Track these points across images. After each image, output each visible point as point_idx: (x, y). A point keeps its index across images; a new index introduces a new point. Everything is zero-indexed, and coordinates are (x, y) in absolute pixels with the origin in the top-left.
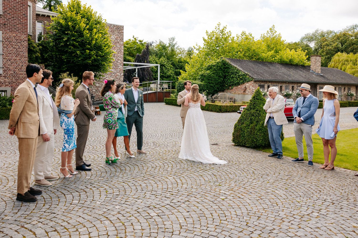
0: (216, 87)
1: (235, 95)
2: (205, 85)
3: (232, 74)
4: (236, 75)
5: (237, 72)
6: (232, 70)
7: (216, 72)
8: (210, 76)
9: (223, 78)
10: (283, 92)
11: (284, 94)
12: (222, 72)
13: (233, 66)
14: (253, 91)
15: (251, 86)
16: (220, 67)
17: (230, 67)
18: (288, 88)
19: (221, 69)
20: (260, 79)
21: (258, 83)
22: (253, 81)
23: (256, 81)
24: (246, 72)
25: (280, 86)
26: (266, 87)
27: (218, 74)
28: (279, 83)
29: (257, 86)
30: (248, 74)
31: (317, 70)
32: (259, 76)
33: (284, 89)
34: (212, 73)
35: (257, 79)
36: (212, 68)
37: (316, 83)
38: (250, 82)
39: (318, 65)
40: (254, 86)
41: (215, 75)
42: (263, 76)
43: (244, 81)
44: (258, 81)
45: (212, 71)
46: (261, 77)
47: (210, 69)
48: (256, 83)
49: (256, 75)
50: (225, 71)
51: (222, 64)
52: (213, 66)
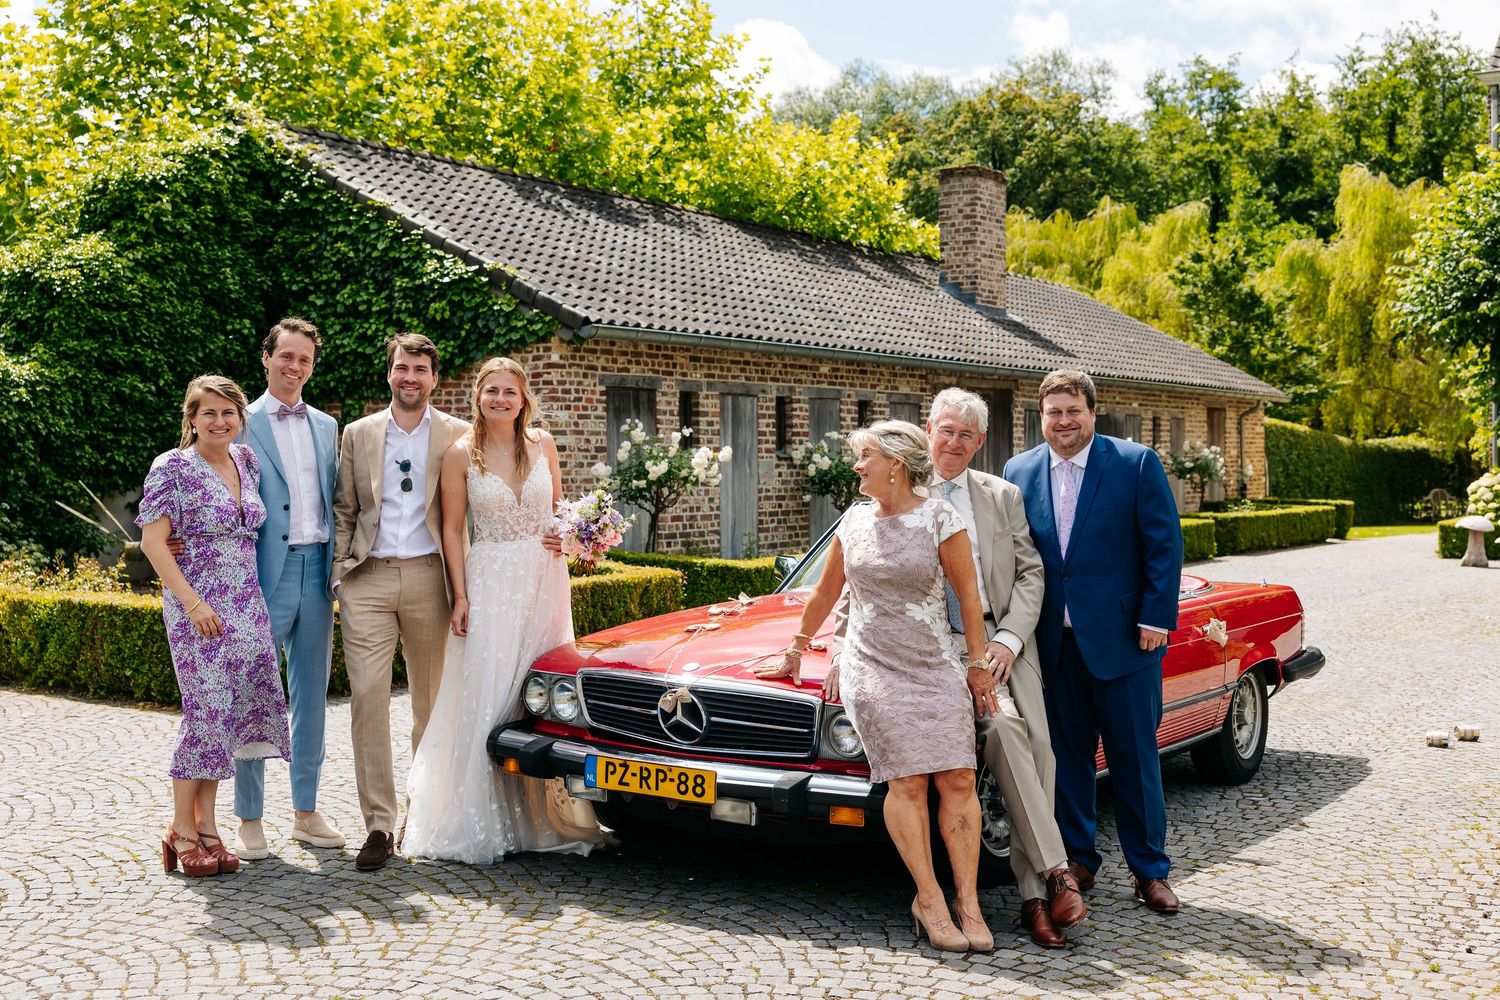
2: (54, 385)
3: (342, 284)
4: (383, 285)
5: (397, 262)
6: (341, 237)
7: (181, 257)
8: (109, 288)
9: (250, 317)
10: (798, 454)
11: (812, 470)
12: (241, 253)
13: (355, 195)
16: (216, 200)
17: (325, 210)
18: (831, 414)
19: (227, 229)
20: (625, 324)
21: (602, 362)
22: (554, 342)
23: (582, 340)
24: (481, 258)
25: (774, 395)
26: (669, 403)
27: (202, 274)
28: (763, 372)
29: (598, 396)
30: (510, 271)
31: (983, 284)
32: (603, 296)
33: (802, 426)
34: (131, 256)
35: (593, 319)
36: (137, 206)
37: (1007, 379)
38: (530, 356)
39: (991, 242)
40: (567, 392)
41: (173, 279)
42: (640, 300)
43: (471, 347)
44: (597, 343)
45: (137, 243)
46: (625, 308)
47: (118, 216)
48: (585, 363)
49: (575, 286)
50: (271, 246)
51: (243, 174)
52: (139, 184)
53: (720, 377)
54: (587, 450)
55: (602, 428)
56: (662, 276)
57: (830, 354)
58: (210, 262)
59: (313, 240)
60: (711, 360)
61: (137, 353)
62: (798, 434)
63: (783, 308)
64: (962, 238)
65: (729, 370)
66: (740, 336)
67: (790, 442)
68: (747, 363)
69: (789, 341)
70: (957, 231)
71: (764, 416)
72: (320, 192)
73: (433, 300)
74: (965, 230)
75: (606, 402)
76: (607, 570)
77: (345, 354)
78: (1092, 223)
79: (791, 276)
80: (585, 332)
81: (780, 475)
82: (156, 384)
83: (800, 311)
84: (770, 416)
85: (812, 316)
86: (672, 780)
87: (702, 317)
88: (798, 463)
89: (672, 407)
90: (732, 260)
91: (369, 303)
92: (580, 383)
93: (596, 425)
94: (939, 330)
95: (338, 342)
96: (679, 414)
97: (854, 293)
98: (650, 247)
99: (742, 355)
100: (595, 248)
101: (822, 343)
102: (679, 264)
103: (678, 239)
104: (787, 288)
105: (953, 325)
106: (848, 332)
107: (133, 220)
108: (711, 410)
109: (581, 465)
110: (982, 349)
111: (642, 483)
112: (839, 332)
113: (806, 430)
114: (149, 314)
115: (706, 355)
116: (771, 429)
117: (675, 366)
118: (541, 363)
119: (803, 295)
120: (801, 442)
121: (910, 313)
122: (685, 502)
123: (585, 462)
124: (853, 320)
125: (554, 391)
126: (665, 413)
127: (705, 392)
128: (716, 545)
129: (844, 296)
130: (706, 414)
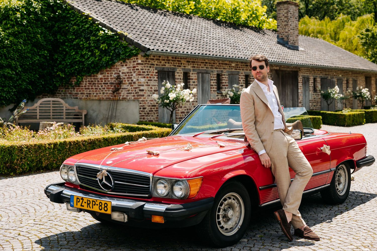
0: (24, 81)
1: (89, 104)
3: (75, 39)
4: (88, 39)
5: (91, 32)
6: (74, 25)
7: (24, 32)
9: (47, 50)
10: (224, 91)
12: (44, 30)
13: (79, 11)
14: (142, 88)
15: (134, 75)
16: (36, 14)
17: (70, 16)
18: (236, 79)
19: (39, 23)
20: (162, 50)
21: (156, 63)
22: (139, 56)
23: (148, 56)
24: (117, 30)
25: (216, 73)
26: (179, 76)
27: (31, 37)
28: (212, 66)
29: (155, 74)
30: (125, 34)
31: (291, 38)
32: (158, 42)
33: (226, 83)
34: (8, 32)
35: (151, 49)
36: (10, 16)
37: (296, 68)
38: (132, 61)
39: (293, 25)
40: (144, 72)
41: (21, 39)
42: (170, 43)
43: (114, 58)
44: (154, 56)
45: (10, 28)
46: (164, 46)
47: (4, 19)
48: (150, 63)
49: (148, 39)
50: (54, 28)
51: (44, 6)
52: (11, 9)
53: (197, 67)
54: (151, 91)
55: (156, 84)
56: (180, 36)
57: (234, 60)
58: (34, 33)
59: (67, 26)
60: (194, 62)
61: (9, 62)
62: (224, 85)
63: (220, 45)
64: (284, 24)
65: (200, 65)
66: (203, 54)
67: (222, 88)
68: (206, 63)
69: (220, 56)
70: (282, 22)
71: (212, 80)
72: (69, 10)
73: (103, 43)
74: (285, 21)
75: (158, 75)
76: (151, 129)
77: (77, 61)
78: (336, 21)
79: (226, 36)
80: (148, 53)
81: (218, 98)
82: (16, 72)
83: (226, 46)
84: (215, 80)
85: (230, 48)
86: (97, 205)
87: (190, 48)
88: (224, 94)
89: (180, 77)
90: (206, 31)
91: (83, 44)
92: (148, 70)
93: (154, 83)
94: (274, 52)
95: (75, 57)
96: (183, 79)
97: (247, 41)
98: (178, 27)
99: (205, 60)
100: (159, 27)
101: (231, 56)
102: (187, 32)
103: (189, 25)
104: (223, 40)
105: (279, 51)
106: (242, 53)
107: (9, 20)
108: (194, 78)
109: (149, 96)
110: (288, 58)
111: (168, 101)
112: (239, 53)
113: (227, 84)
114: (13, 50)
115: (192, 60)
116: (215, 84)
117: (181, 64)
118: (135, 63)
119: (228, 42)
120: (225, 88)
121: (265, 48)
122: (185, 107)
123: (151, 95)
124: (244, 49)
125: (140, 72)
126: (178, 79)
127: (192, 72)
128: (197, 122)
129: (242, 42)
130: (192, 79)
